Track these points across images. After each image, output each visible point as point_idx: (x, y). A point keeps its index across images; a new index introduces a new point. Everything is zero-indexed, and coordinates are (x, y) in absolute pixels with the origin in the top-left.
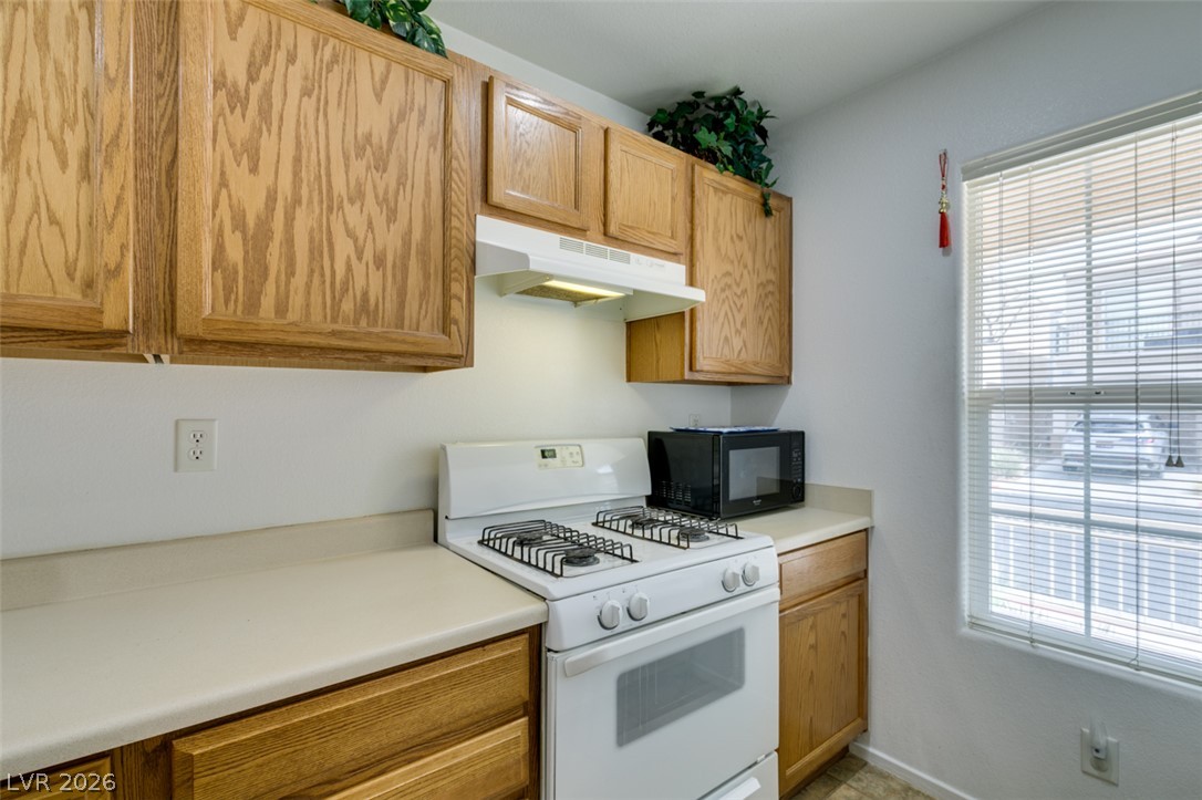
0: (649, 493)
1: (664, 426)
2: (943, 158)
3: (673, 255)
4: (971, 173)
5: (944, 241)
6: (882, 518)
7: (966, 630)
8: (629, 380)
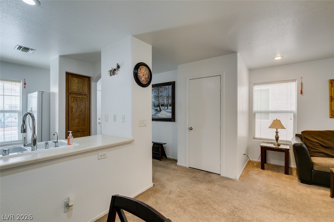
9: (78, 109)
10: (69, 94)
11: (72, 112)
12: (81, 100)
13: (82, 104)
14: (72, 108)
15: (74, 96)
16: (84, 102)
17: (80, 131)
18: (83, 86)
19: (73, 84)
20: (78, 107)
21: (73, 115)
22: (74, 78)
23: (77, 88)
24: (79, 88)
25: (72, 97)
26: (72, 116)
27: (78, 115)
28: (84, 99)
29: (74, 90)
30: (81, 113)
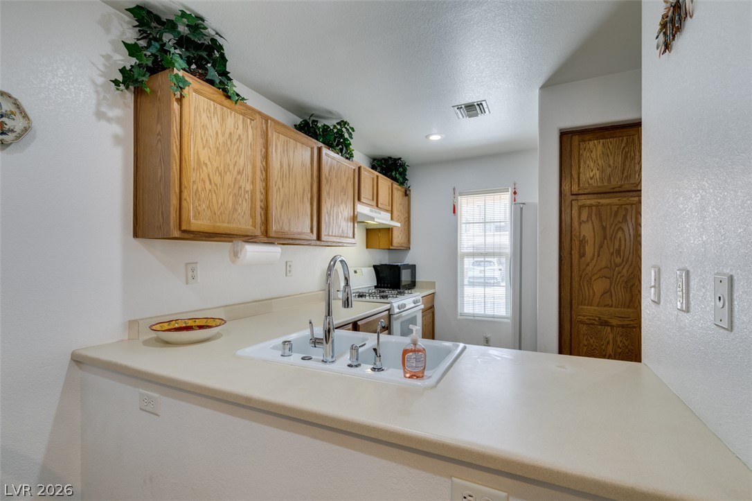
0: (376, 284)
1: (378, 264)
2: (454, 189)
3: (387, 211)
4: (461, 194)
5: (454, 212)
6: (437, 290)
7: (459, 317)
8: (367, 248)
9: (605, 246)
10: (574, 197)
11: (582, 255)
12: (617, 213)
13: (620, 228)
14: (581, 242)
15: (588, 202)
16: (628, 218)
17: (614, 322)
18: (624, 163)
19: (585, 163)
20: (605, 238)
21: (588, 265)
22: (591, 143)
23: (603, 171)
24: (609, 170)
25: (583, 206)
26: (584, 270)
27: (603, 264)
28: (628, 207)
29: (590, 181)
30: (618, 260)
